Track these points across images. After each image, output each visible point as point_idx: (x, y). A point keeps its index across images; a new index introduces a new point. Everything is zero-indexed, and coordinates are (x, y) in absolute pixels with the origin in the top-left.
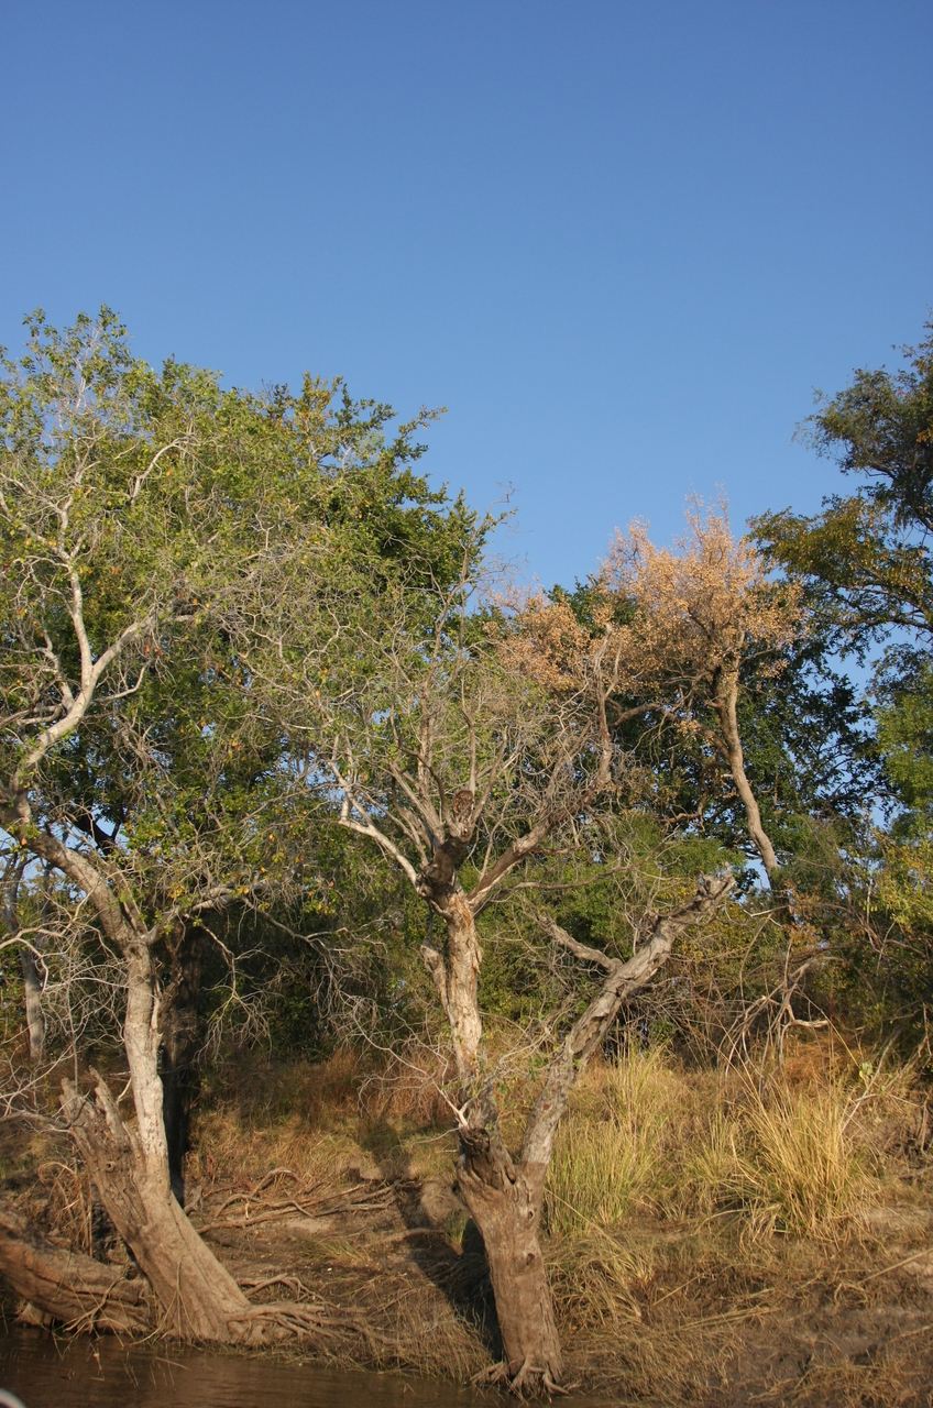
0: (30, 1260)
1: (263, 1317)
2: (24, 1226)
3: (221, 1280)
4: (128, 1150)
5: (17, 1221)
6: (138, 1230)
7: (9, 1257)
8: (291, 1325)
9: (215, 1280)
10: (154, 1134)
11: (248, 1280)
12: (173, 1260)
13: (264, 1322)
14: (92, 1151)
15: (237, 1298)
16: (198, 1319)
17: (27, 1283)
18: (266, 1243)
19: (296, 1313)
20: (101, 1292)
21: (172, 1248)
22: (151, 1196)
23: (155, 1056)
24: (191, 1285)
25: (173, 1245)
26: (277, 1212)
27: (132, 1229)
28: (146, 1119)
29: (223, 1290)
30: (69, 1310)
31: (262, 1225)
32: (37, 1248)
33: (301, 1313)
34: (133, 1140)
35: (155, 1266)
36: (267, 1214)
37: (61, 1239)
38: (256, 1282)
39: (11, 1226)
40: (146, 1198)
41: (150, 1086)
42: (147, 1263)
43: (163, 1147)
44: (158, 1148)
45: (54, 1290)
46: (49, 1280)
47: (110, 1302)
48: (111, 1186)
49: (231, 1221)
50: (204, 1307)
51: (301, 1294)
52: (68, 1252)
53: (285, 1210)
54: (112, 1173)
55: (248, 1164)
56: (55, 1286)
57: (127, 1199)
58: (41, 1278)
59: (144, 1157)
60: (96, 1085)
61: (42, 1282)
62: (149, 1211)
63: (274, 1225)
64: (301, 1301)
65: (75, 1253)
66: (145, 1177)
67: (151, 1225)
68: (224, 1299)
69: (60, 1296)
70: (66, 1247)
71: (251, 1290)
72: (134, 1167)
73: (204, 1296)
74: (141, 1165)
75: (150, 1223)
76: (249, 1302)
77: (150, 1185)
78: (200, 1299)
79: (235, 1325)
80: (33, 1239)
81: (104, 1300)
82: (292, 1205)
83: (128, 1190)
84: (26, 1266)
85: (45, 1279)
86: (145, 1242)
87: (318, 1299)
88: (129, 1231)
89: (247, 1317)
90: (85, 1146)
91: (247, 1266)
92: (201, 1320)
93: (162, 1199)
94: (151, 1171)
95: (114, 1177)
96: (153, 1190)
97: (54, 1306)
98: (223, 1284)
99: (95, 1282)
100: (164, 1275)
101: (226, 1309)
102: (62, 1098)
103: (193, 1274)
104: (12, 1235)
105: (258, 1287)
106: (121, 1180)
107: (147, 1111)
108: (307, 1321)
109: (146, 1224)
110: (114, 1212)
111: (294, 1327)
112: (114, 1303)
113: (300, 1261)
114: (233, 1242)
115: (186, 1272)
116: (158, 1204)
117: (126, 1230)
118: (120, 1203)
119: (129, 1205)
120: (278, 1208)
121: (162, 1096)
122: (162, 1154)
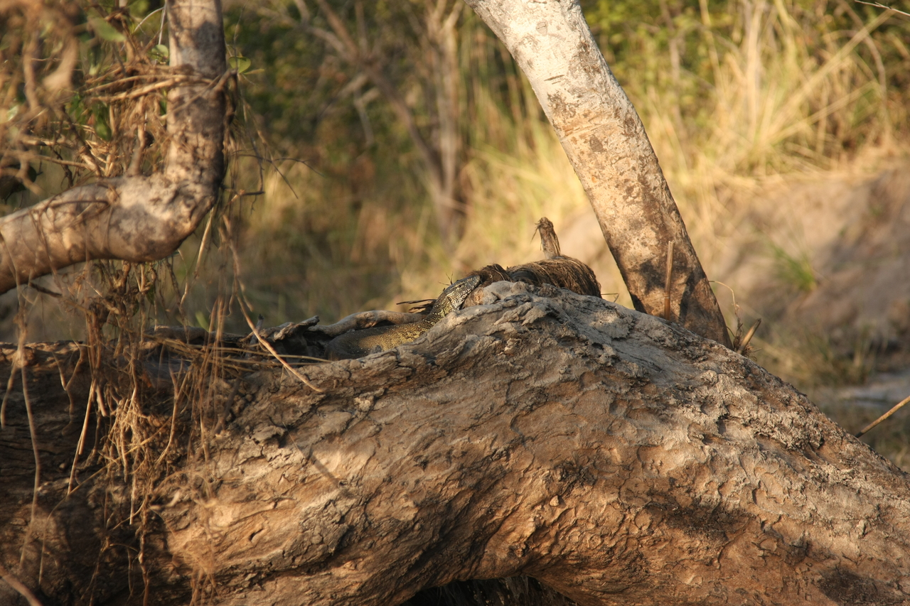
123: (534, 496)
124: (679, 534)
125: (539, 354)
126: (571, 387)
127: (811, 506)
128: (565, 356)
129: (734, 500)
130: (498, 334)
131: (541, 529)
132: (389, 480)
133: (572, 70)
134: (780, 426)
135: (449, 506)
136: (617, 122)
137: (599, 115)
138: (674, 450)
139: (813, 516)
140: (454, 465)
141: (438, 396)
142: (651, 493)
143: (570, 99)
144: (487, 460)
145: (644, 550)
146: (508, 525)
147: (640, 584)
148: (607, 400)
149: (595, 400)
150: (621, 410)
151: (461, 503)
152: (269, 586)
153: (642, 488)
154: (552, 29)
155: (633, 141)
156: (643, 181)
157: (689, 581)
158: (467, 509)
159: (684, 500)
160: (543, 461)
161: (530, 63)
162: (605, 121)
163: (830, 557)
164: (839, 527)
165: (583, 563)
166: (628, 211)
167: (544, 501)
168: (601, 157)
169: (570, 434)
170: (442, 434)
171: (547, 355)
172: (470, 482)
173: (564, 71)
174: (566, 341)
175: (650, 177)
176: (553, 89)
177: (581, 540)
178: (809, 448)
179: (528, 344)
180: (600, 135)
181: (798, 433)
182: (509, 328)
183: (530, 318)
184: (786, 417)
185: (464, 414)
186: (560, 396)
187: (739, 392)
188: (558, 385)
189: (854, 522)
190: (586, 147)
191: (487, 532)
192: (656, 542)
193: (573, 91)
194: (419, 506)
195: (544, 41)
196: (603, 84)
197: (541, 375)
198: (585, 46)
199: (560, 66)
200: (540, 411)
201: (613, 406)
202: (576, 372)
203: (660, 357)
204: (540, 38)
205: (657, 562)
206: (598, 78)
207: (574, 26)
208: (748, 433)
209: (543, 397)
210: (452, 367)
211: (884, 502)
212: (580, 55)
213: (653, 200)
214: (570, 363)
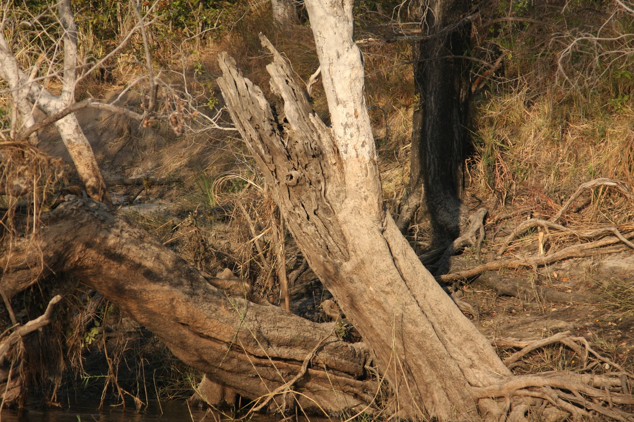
0: (182, 311)
1: (527, 392)
2: (170, 264)
3: (466, 340)
4: (318, 154)
5: (158, 257)
6: (337, 267)
7: (150, 306)
8: (564, 404)
9: (457, 339)
10: (353, 130)
11: (512, 341)
12: (388, 309)
13: (530, 400)
14: (267, 157)
15: (491, 365)
16: (432, 394)
17: (182, 343)
18: (563, 290)
19: (573, 387)
20: (299, 358)
21: (387, 293)
22: (353, 220)
23: (349, 15)
24: (419, 346)
25: (388, 289)
26: (589, 245)
27: (330, 267)
28: (340, 107)
29: (470, 354)
30: (253, 383)
31: (565, 265)
32: (192, 294)
33: (582, 387)
34: (325, 140)
35: (366, 320)
36: (573, 249)
37: (233, 283)
38: (522, 344)
39: (149, 264)
40: (345, 222)
41: (342, 59)
42: (354, 315)
43: (367, 148)
44: (360, 150)
45: (224, 353)
46: (215, 340)
47: (313, 371)
48: (295, 206)
49: (519, 259)
50: (441, 377)
51: (590, 362)
52: (244, 301)
53: (602, 242)
54: (296, 186)
55: (558, 175)
56: (225, 347)
57: (319, 224)
58: (201, 335)
59: (340, 162)
60: (269, 60)
61: (204, 342)
62: (350, 239)
63: (584, 264)
64: (589, 371)
65: (257, 302)
66: (342, 193)
67: (354, 260)
68: (472, 366)
69: (235, 361)
70: (242, 295)
71: (517, 355)
72: (327, 178)
73: (438, 360)
74: (338, 175)
75: (353, 258)
76: (508, 372)
77: (350, 203)
78: (432, 365)
79: (486, 404)
80: (185, 281)
81: (303, 369)
82: (613, 235)
83: (320, 212)
84: (177, 320)
85: (208, 337)
86: (349, 285)
87: (613, 369)
88: (326, 270)
89: (504, 392)
90: (257, 150)
91: (527, 323)
92: (436, 395)
93: (369, 223)
94: (351, 183)
95: (300, 193)
96: (356, 211)
97: (229, 376)
98: (469, 344)
99: (290, 344)
100: (379, 331)
101: (473, 381)
102: (220, 82)
103: (421, 329)
104: (151, 276)
105: (525, 350)
106: (309, 198)
107: (340, 96)
108: (590, 398)
109: (347, 259)
110: (303, 244)
111: (569, 406)
112: (321, 373)
113: (606, 317)
114: (515, 289)
115: (410, 327)
116: (364, 231)
117: (322, 268)
118: (310, 229)
119: (323, 232)
120: (590, 239)
121: (361, 73)
122: (367, 158)
123: (79, 250)
124: (111, 261)
125: (81, 214)
126: (88, 223)
127: (142, 253)
128: (87, 215)
129: (124, 252)
130: (72, 209)
131: (80, 259)
132: (47, 246)
133: (74, 133)
134: (134, 232)
135: (60, 253)
136: (85, 147)
137: (81, 145)
138: (111, 239)
139: (142, 256)
140: (62, 243)
141: (59, 225)
142: (105, 250)
143: (73, 140)
144: (69, 242)
145: (102, 264)
146: (72, 258)
147: (100, 273)
148: (96, 226)
149: (93, 226)
150: (99, 229)
151: (63, 252)
152: (18, 272)
153: (103, 249)
154: (69, 121)
155: (89, 152)
156: (92, 163)
157: (112, 273)
158: (64, 254)
159: (113, 252)
160: (81, 242)
161: (62, 130)
162: (82, 147)
163: (146, 267)
164: (148, 259)
165: (87, 268)
166: (88, 171)
167: (81, 252)
168: (81, 157)
169: (87, 235)
170: (60, 235)
171: (83, 215)
172: (65, 247)
173: (72, 133)
174: (87, 211)
175: (94, 162)
176: (68, 137)
177: (88, 262)
178: (141, 238)
179: (79, 212)
180: (81, 151)
181: (138, 234)
182: (74, 208)
183: (79, 205)
184: (136, 230)
185: (65, 229)
186: (86, 225)
187: (125, 224)
188: (86, 222)
189: (152, 258)
190: (77, 154)
191: (67, 259)
192: (105, 262)
193: (74, 138)
194: (54, 253)
195: (67, 125)
196: (82, 136)
197: (81, 220)
198: (77, 126)
199: (70, 132)
200: (81, 229)
201: (97, 228)
202: (90, 219)
203: (106, 214)
204: (65, 124)
205: (105, 267)
206: (81, 135)
207: (74, 120)
208: (127, 234)
209: (82, 225)
210: (62, 218)
211: (159, 253)
212: (76, 129)
213: (95, 169)
214: (88, 217)
